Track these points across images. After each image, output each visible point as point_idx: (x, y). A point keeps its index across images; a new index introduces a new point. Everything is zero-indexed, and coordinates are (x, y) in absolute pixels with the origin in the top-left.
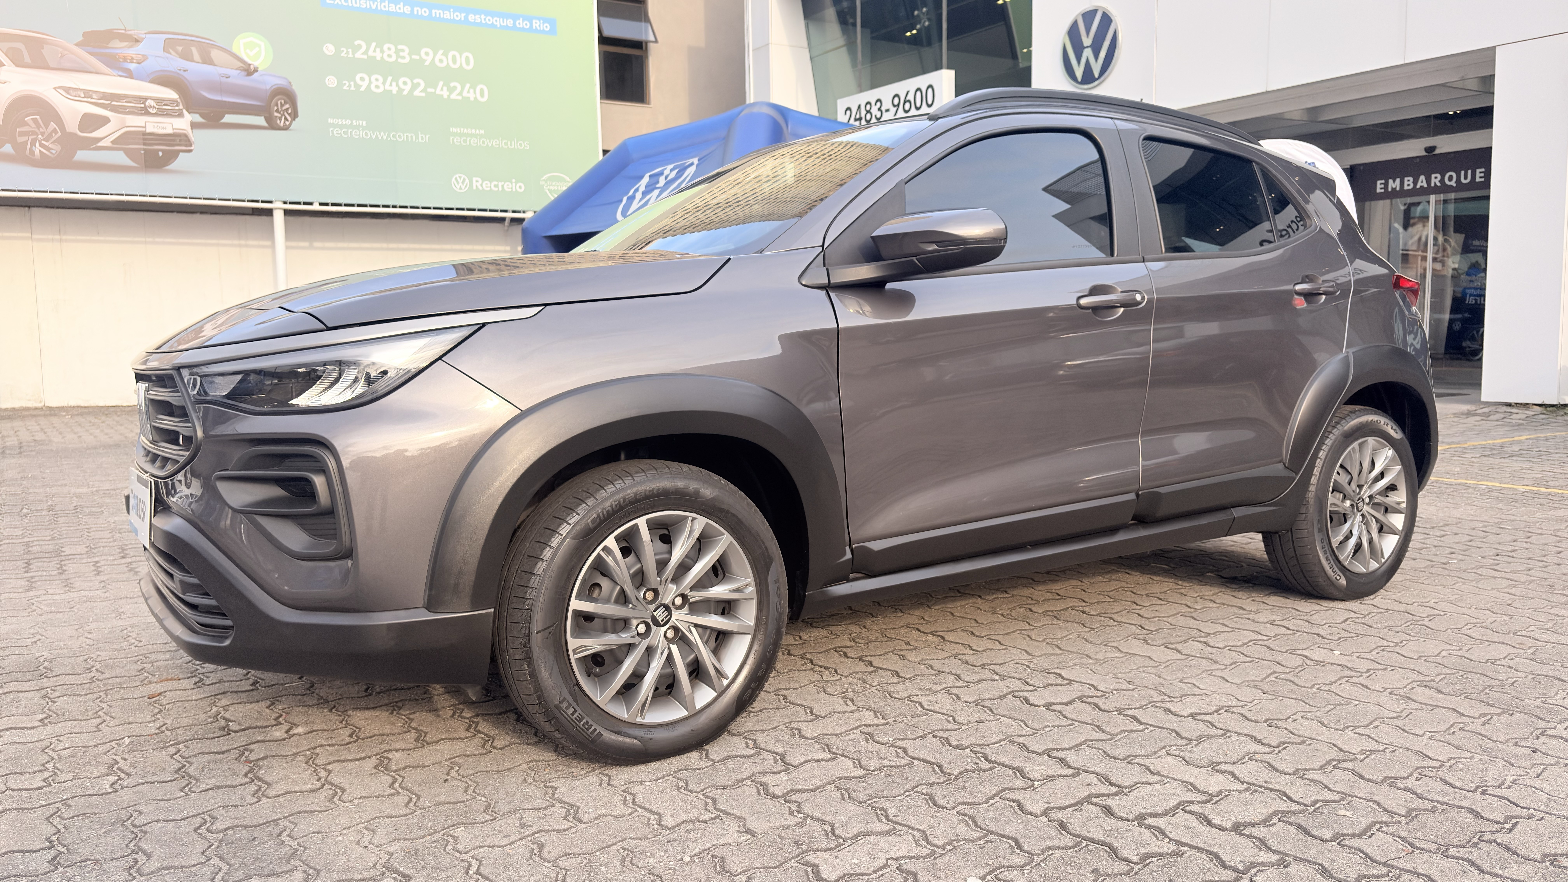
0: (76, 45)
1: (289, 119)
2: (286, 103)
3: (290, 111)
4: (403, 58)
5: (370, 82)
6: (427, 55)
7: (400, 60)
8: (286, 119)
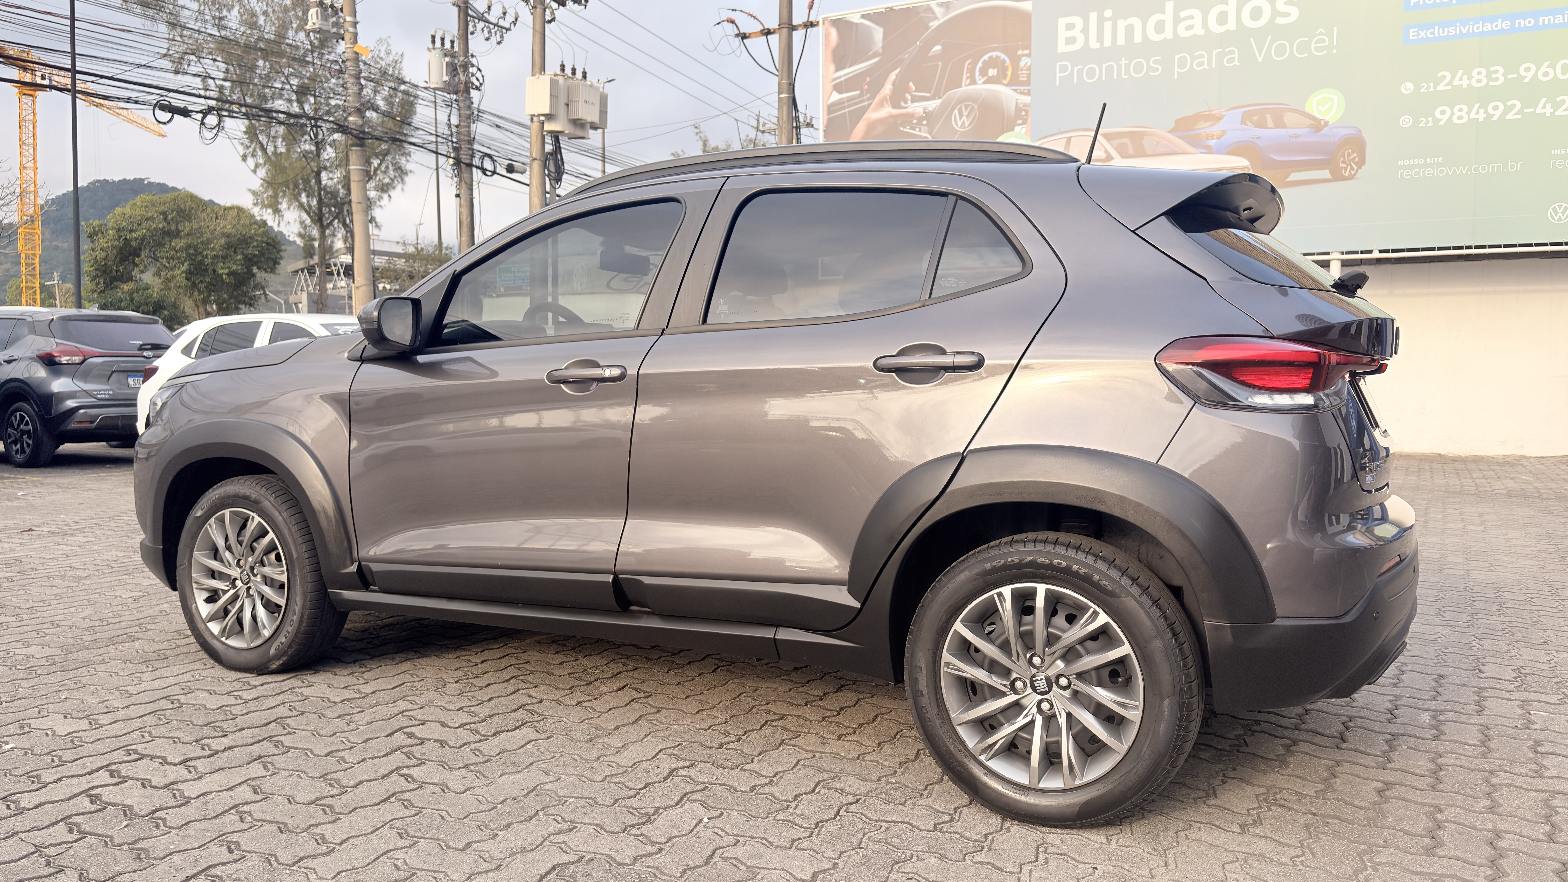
0: (1169, 132)
1: (1355, 167)
2: (1353, 152)
3: (1357, 160)
4: (1497, 79)
5: (1453, 114)
6: (1527, 72)
7: (1491, 83)
8: (1352, 169)
